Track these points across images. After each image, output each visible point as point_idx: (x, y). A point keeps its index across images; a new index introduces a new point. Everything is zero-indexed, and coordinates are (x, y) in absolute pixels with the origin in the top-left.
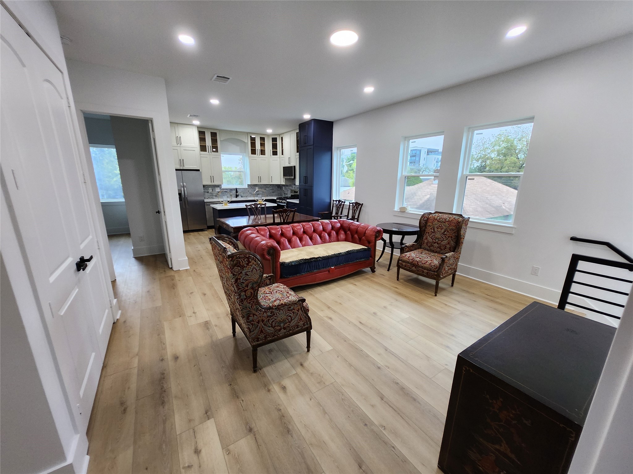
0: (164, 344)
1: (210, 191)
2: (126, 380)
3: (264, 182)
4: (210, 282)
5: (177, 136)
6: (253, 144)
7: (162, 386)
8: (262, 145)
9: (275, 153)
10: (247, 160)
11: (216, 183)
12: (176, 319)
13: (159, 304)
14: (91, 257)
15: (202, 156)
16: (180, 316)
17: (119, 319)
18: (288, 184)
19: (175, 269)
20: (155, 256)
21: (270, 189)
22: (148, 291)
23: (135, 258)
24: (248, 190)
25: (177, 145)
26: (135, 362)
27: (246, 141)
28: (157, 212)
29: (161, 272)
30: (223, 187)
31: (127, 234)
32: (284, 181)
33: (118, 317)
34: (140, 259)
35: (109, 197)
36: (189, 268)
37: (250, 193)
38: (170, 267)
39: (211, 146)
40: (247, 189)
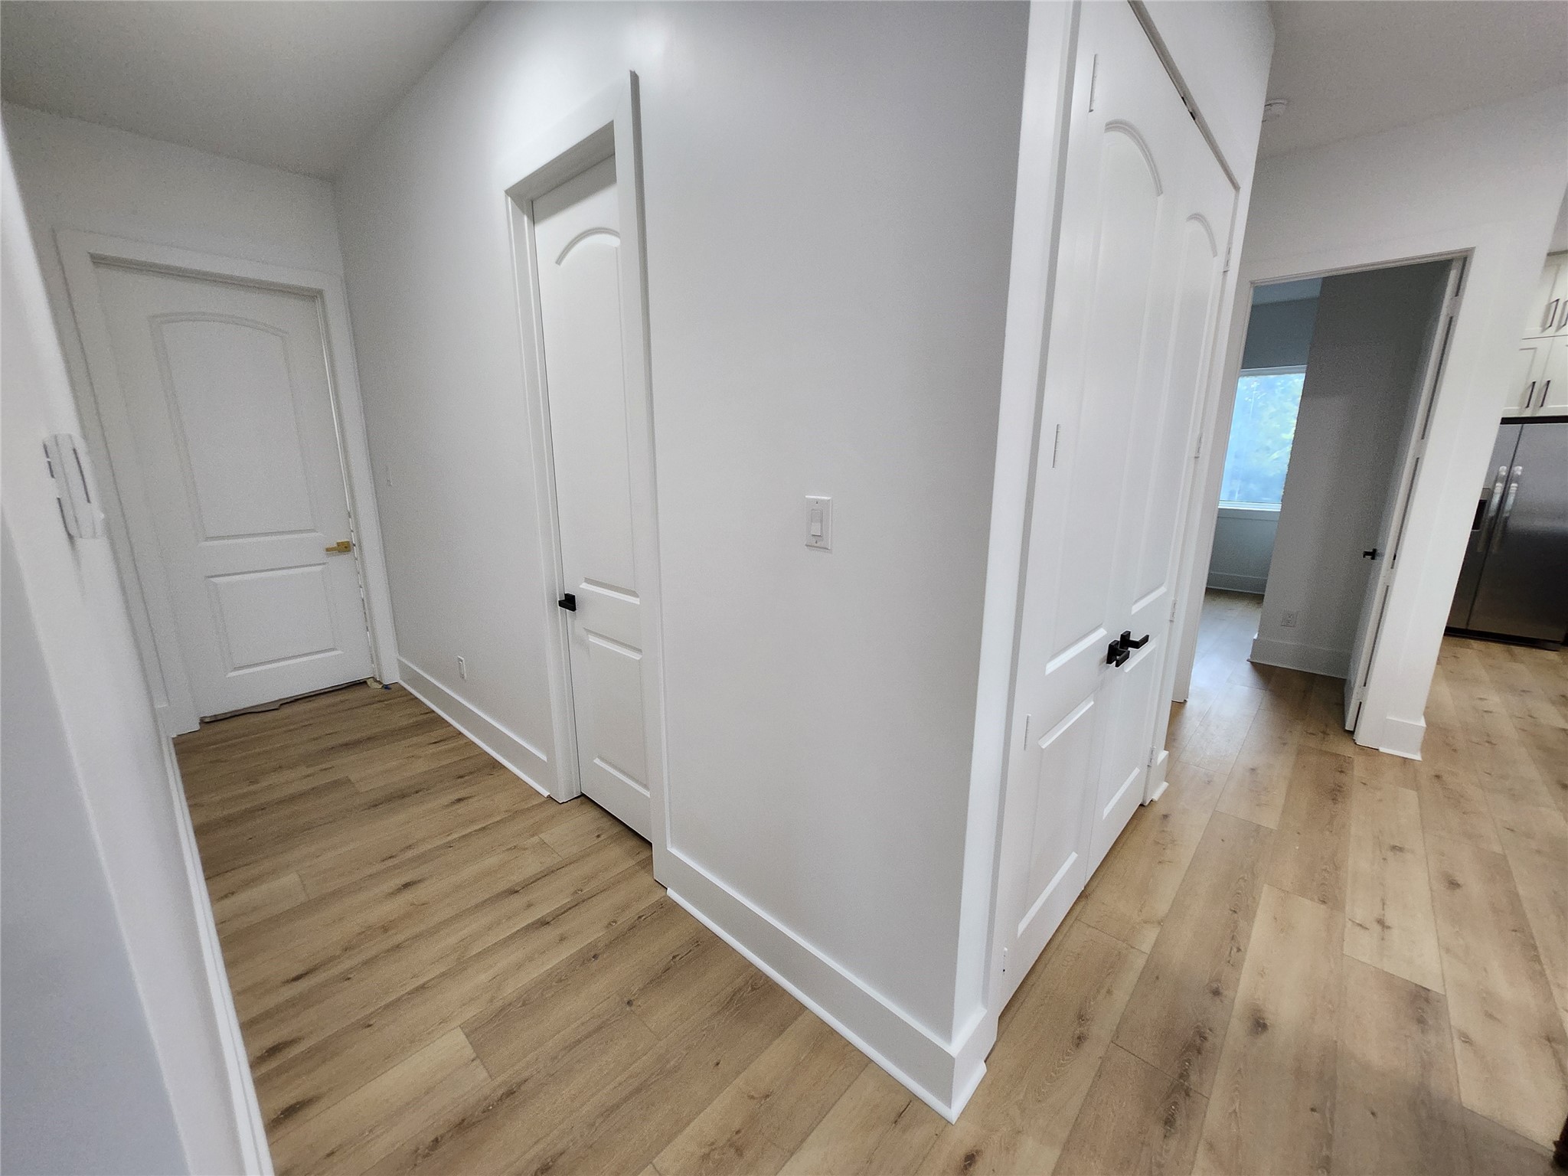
0: (1239, 950)
2: (1111, 964)
4: (1497, 848)
5: (1553, 301)
7: (1186, 1070)
12: (1307, 902)
13: (1270, 820)
14: (1146, 640)
16: (1324, 902)
17: (1155, 802)
19: (1363, 738)
20: (1310, 678)
22: (1253, 770)
23: (1252, 663)
25: (1544, 329)
26: (1148, 939)
28: (1366, 554)
29: (1311, 731)
31: (1256, 597)
33: (1156, 797)
34: (1265, 673)
35: (1248, 498)
36: (1418, 757)
38: (1349, 727)
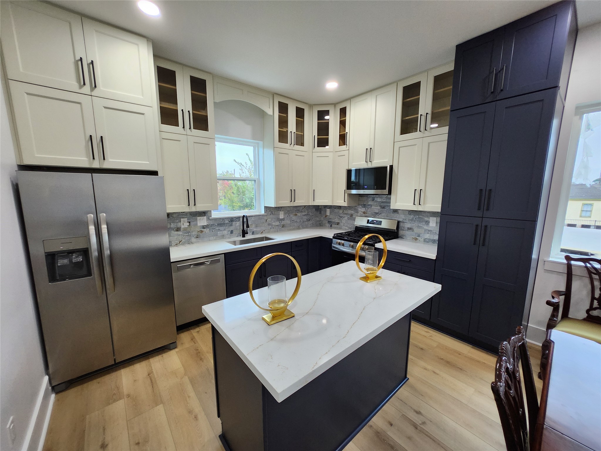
1: (182, 227)
3: (300, 202)
5: (78, 58)
6: (283, 122)
8: (300, 125)
9: (323, 142)
10: (269, 155)
11: (200, 207)
15: (165, 135)
18: (353, 204)
21: (303, 214)
24: (266, 218)
25: (81, 87)
27: (269, 112)
30: (215, 215)
32: (346, 200)
37: (269, 224)
39: (191, 112)
40: (263, 215)
